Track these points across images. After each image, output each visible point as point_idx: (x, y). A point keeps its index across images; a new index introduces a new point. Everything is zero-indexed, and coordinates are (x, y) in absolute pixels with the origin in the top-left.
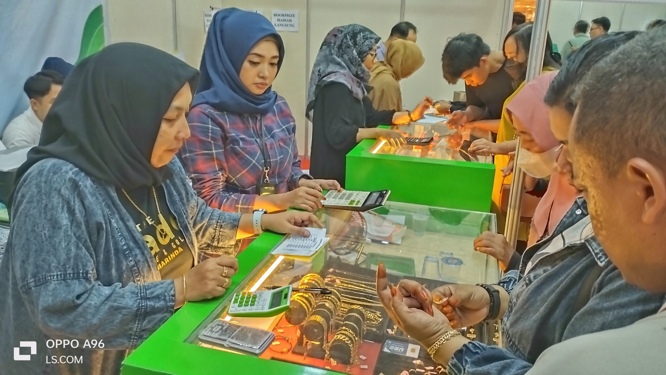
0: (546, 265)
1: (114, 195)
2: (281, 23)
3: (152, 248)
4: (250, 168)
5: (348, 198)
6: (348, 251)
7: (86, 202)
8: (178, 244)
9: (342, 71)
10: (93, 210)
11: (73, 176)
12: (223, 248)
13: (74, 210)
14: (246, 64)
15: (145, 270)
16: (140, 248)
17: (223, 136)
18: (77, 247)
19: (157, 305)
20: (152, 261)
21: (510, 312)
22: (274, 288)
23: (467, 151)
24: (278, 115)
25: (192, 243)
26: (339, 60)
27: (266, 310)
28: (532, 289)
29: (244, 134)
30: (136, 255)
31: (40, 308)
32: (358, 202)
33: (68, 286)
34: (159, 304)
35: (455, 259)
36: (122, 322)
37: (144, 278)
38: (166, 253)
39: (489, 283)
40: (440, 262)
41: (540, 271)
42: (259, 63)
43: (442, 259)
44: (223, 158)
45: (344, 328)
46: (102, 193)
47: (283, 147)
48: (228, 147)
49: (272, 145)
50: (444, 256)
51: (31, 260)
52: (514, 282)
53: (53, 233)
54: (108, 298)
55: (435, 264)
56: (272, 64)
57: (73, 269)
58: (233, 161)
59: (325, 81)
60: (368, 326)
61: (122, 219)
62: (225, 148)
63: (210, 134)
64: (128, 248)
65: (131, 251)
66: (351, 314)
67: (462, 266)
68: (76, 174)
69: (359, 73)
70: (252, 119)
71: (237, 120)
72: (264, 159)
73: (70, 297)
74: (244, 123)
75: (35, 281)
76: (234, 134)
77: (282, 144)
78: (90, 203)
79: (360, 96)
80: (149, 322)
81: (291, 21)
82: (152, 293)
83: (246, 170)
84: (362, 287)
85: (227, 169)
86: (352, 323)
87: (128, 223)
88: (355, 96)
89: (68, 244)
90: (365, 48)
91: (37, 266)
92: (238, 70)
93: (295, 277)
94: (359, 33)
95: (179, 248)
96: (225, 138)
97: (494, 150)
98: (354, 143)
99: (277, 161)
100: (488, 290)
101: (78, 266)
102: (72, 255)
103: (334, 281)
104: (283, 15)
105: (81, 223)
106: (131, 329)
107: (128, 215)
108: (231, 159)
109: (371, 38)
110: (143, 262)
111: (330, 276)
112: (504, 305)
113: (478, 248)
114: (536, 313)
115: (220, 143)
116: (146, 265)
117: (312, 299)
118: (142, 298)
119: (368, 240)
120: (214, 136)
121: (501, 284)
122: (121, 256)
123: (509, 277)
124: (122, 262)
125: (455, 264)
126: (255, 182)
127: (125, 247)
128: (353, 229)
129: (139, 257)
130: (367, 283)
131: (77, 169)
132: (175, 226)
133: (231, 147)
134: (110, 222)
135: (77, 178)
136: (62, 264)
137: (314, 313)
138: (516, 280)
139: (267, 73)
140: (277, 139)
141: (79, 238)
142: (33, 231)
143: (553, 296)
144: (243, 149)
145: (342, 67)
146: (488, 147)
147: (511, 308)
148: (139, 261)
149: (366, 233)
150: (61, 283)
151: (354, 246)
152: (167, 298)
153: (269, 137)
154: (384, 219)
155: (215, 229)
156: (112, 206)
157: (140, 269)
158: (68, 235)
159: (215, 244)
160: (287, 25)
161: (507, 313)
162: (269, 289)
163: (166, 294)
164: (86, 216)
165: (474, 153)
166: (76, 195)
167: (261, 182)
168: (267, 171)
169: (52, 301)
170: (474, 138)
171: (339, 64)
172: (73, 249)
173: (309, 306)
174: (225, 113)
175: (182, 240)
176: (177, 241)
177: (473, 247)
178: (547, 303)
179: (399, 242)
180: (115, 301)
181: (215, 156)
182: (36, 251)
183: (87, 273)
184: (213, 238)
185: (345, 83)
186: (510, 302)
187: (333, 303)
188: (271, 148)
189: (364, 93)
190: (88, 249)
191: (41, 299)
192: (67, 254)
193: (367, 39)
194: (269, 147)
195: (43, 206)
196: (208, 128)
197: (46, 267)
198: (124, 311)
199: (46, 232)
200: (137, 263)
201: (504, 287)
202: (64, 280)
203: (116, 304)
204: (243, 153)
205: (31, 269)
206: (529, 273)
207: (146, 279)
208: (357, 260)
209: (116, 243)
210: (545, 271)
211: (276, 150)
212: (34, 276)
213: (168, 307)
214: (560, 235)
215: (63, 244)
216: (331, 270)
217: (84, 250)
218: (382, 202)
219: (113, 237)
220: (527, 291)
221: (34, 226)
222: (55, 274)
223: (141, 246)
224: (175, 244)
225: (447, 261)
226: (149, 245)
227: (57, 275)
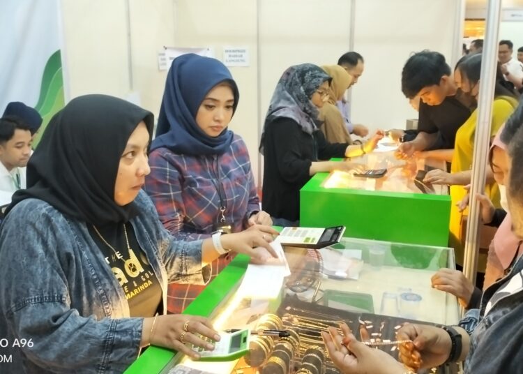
0: (505, 306)
1: (85, 230)
2: (233, 58)
3: (120, 279)
4: (207, 208)
5: (303, 235)
6: (305, 288)
7: (57, 235)
8: (148, 277)
9: (291, 106)
10: (63, 242)
11: (47, 212)
12: (192, 275)
13: (47, 242)
14: (202, 109)
15: (114, 298)
16: (108, 278)
17: (180, 177)
18: (52, 273)
19: (124, 339)
20: (120, 291)
21: (472, 354)
22: (233, 331)
23: (422, 182)
24: (235, 154)
25: (161, 277)
26: (288, 95)
27: (226, 354)
28: (491, 331)
29: (201, 175)
30: (105, 284)
31: (20, 329)
32: (314, 239)
33: (44, 308)
34: (125, 338)
35: (413, 294)
36: (90, 353)
37: (112, 306)
38: (136, 285)
39: (449, 324)
40: (399, 299)
41: (499, 313)
42: (214, 106)
43: (401, 295)
44: (180, 200)
45: (303, 369)
46: (74, 227)
47: (239, 186)
48: (186, 189)
49: (228, 185)
50: (403, 292)
51: (13, 287)
52: (475, 323)
53: (31, 261)
54: (81, 327)
55: (394, 300)
56: (228, 107)
57: (49, 293)
58: (191, 202)
59: (274, 116)
60: (327, 366)
61: (92, 251)
62: (182, 189)
63: (168, 177)
64: (98, 278)
65: (100, 280)
66: (310, 355)
67: (421, 302)
68: (50, 211)
69: (307, 109)
70: (209, 160)
71: (194, 161)
72: (221, 199)
73: (46, 318)
74: (201, 164)
75: (16, 306)
76: (191, 176)
77: (238, 183)
78: (61, 235)
79: (310, 130)
80: (116, 355)
81: (241, 56)
82: (121, 327)
83: (202, 210)
84: (320, 325)
85: (184, 210)
86: (311, 364)
87: (97, 255)
88: (304, 130)
89: (44, 270)
90: (312, 86)
91: (17, 292)
92: (194, 113)
93: (252, 316)
94: (308, 71)
95: (149, 281)
96: (183, 181)
97: (450, 181)
98: (307, 177)
99: (233, 200)
100: (450, 333)
101: (53, 291)
102: (48, 279)
103: (291, 320)
104: (234, 51)
105: (53, 253)
106: (99, 360)
107: (97, 248)
108: (188, 200)
109: (320, 77)
110: (111, 291)
111: (287, 314)
112: (466, 349)
113: (436, 286)
114: (497, 355)
115: (178, 184)
116: (115, 294)
117: (270, 340)
118: (110, 331)
119: (325, 276)
120: (172, 179)
121: (462, 325)
122: (91, 284)
123: (470, 318)
124: (92, 290)
125: (415, 300)
126: (211, 221)
127: (95, 277)
128: (309, 264)
129: (108, 286)
130: (325, 321)
131: (51, 207)
132: (145, 262)
133: (189, 189)
134: (81, 254)
135: (50, 214)
136: (39, 288)
137: (274, 355)
138: (476, 321)
139: (222, 117)
140: (233, 178)
141: (53, 266)
142: (14, 261)
143: (513, 340)
144: (200, 190)
145: (292, 103)
146: (443, 178)
147: (472, 350)
148: (108, 290)
149: (323, 268)
150: (38, 306)
151: (311, 283)
152: (134, 333)
153: (225, 176)
154: (341, 254)
155: (181, 258)
156: (83, 239)
157: (109, 298)
158: (44, 262)
159: (184, 272)
160: (238, 61)
161: (468, 356)
162: (228, 332)
163: (134, 329)
164: (58, 247)
165: (429, 184)
166: (49, 228)
167: (217, 221)
168: (223, 211)
169: (31, 322)
170: (429, 168)
171: (288, 99)
172: (48, 274)
173: (268, 348)
174: (182, 155)
175: (152, 274)
176: (146, 274)
177: (431, 284)
178: (507, 346)
179: (356, 277)
180: (85, 330)
181: (172, 198)
182: (16, 278)
183: (61, 296)
184: (181, 267)
185: (294, 118)
186: (471, 344)
187: (292, 344)
188: (227, 188)
189: (313, 127)
190: (61, 276)
191: (21, 321)
192: (44, 279)
193: (315, 77)
194: (225, 187)
195: (21, 238)
196: (166, 171)
197: (25, 292)
198: (92, 341)
199: (24, 261)
200: (105, 292)
201: (464, 328)
202: (41, 303)
203: (86, 333)
204: (200, 194)
205: (13, 295)
206: (488, 314)
207: (114, 307)
208: (314, 297)
209: (86, 273)
210: (504, 313)
211: (233, 190)
212: (15, 301)
213: (134, 342)
214: (519, 274)
215: (40, 271)
216: (288, 308)
217: (58, 276)
218: (337, 238)
219: (84, 267)
220: (488, 333)
221: (14, 256)
222: (33, 297)
223: (110, 277)
224: (145, 277)
225: (406, 297)
226: (117, 277)
227: (35, 299)
